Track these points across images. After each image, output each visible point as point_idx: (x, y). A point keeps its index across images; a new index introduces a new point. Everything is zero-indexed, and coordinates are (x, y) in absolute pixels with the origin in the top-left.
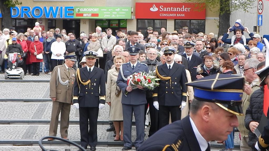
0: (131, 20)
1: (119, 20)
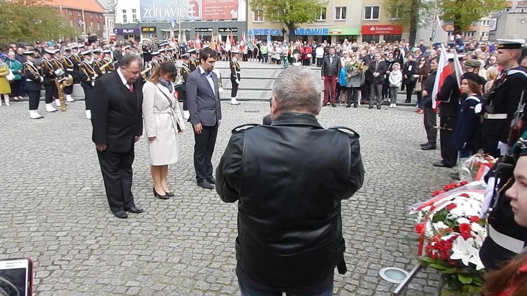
0: (359, 35)
1: (353, 36)
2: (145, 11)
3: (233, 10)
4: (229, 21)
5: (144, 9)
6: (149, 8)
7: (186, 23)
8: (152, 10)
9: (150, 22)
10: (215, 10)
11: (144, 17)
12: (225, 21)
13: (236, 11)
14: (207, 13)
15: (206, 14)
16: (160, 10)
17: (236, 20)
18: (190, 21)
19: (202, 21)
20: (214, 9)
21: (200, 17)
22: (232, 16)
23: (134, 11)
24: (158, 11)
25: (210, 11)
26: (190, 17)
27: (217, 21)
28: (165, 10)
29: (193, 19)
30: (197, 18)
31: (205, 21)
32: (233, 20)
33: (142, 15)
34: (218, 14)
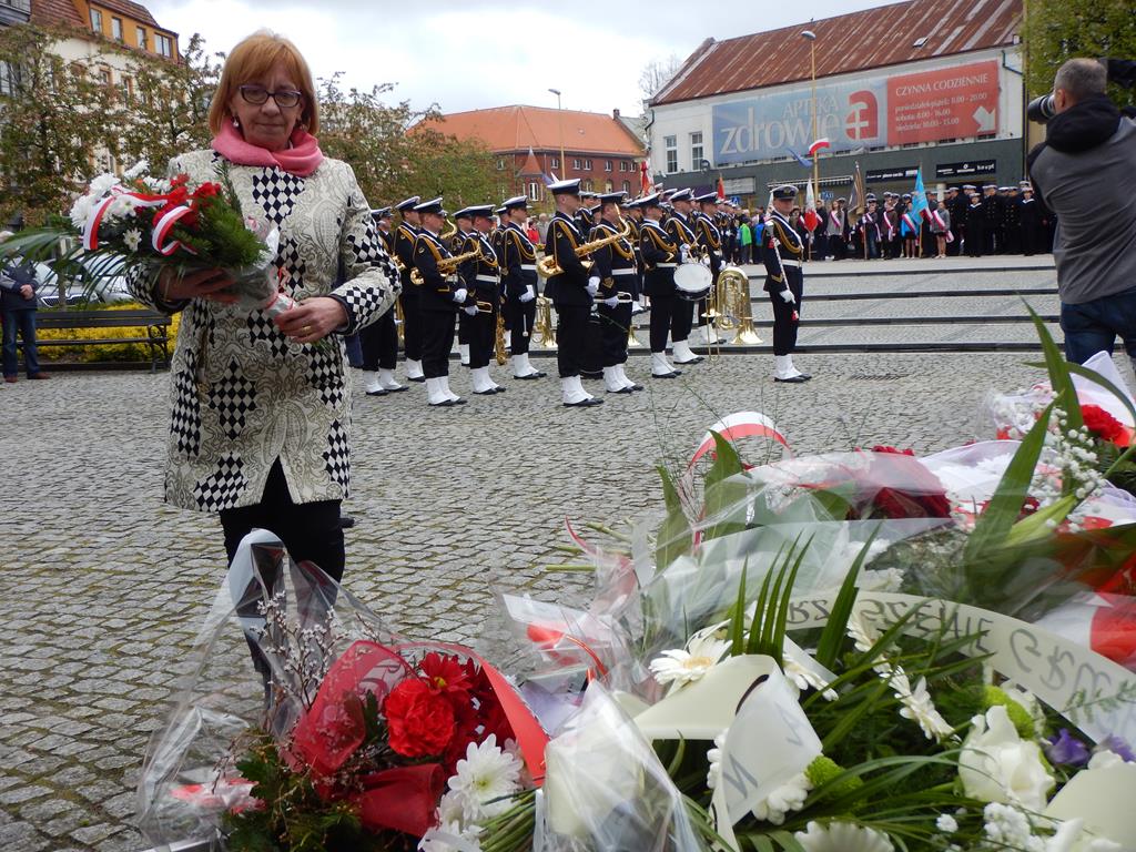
2: (728, 133)
3: (981, 110)
4: (971, 141)
5: (723, 130)
6: (738, 126)
7: (839, 161)
8: (744, 133)
9: (741, 165)
10: (926, 114)
11: (724, 151)
12: (959, 142)
13: (990, 112)
14: (903, 123)
15: (900, 128)
16: (768, 128)
17: (993, 135)
18: (852, 153)
19: (887, 150)
20: (921, 110)
21: (882, 137)
22: (979, 126)
23: (697, 137)
24: (762, 132)
25: (909, 117)
26: (851, 141)
27: (932, 145)
28: (781, 126)
29: (859, 144)
30: (869, 141)
31: (897, 148)
32: (982, 136)
33: (717, 148)
34: (934, 123)
